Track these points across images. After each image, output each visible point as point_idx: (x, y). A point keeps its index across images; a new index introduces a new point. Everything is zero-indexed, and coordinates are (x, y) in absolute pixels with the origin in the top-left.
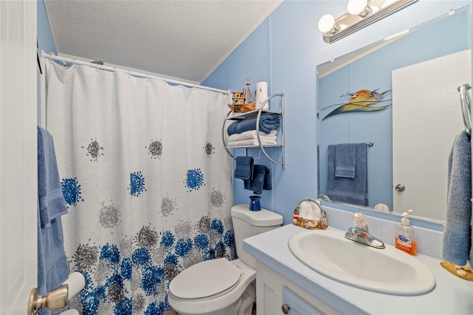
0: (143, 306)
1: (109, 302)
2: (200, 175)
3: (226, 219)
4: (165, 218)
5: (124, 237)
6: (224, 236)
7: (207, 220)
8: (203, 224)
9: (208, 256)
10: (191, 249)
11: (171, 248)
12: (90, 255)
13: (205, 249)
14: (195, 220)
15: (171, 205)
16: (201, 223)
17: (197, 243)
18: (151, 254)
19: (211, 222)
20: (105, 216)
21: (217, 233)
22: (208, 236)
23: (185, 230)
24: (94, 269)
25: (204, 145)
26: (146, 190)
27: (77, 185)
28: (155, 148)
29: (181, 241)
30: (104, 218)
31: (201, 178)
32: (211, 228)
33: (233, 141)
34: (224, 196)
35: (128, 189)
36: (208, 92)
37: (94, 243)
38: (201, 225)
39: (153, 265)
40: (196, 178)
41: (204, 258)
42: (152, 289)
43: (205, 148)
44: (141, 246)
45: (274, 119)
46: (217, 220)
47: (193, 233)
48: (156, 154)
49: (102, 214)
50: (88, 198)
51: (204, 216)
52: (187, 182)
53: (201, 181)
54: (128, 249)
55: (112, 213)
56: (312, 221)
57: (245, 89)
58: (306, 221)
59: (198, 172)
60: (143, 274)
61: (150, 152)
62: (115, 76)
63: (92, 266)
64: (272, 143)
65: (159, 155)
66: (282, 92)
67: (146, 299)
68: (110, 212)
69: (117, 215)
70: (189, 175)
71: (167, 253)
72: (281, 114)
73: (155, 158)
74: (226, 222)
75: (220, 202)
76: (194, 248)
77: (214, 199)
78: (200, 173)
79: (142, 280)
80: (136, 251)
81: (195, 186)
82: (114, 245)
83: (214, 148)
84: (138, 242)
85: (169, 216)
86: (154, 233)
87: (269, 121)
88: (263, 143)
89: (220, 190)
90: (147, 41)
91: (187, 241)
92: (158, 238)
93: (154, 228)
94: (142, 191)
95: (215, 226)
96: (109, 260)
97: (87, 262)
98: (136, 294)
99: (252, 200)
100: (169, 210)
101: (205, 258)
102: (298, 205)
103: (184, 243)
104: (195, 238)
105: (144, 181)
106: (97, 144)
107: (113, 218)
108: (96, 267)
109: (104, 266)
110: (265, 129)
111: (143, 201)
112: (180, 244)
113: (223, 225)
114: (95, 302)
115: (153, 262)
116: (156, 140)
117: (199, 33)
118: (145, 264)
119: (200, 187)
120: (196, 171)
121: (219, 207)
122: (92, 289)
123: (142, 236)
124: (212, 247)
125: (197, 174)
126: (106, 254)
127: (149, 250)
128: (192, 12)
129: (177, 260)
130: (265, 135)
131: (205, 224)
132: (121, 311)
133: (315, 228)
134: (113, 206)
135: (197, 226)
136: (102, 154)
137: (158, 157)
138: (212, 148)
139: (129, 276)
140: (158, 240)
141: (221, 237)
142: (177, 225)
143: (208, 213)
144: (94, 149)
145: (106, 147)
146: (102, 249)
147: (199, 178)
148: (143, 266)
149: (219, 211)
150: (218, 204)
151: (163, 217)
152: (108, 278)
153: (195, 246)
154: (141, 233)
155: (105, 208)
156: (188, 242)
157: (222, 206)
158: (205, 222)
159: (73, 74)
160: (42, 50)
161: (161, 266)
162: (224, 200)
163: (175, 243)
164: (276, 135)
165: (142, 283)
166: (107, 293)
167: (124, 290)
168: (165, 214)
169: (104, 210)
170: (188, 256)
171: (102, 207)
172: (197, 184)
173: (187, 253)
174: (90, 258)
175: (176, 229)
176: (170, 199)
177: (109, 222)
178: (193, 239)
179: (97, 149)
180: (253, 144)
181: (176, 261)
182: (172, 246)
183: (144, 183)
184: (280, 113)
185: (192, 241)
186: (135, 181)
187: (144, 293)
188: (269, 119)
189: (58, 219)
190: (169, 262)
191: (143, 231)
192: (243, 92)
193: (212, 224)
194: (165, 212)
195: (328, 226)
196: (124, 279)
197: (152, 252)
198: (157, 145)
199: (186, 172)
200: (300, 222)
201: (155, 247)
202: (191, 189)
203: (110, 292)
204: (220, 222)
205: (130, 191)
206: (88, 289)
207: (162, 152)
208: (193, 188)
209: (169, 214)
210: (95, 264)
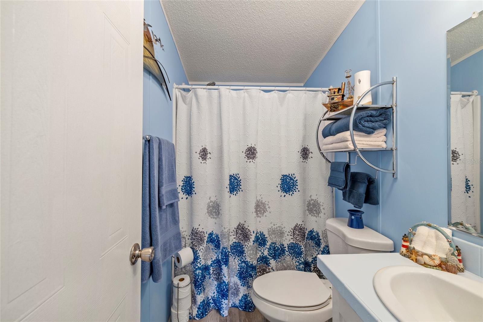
0: (238, 294)
1: (212, 280)
2: (294, 181)
3: (324, 232)
4: (259, 219)
5: (223, 228)
6: (321, 251)
7: (301, 228)
8: (297, 232)
9: (302, 268)
10: (283, 255)
11: (264, 249)
12: (200, 237)
13: (299, 259)
14: (288, 227)
15: (265, 207)
16: (295, 230)
17: (290, 251)
18: (245, 249)
19: (307, 232)
20: (211, 208)
21: (314, 245)
22: (303, 246)
23: (278, 234)
24: (202, 249)
25: (299, 149)
26: (242, 191)
27: (193, 182)
28: (250, 152)
29: (274, 245)
30: (211, 210)
31: (295, 184)
32: (307, 238)
33: (327, 144)
34: (322, 206)
35: (227, 188)
36: (305, 93)
37: (203, 229)
38: (295, 232)
39: (246, 260)
40: (290, 184)
41: (297, 268)
42: (246, 281)
43: (300, 152)
44: (238, 240)
45: (381, 115)
46: (314, 231)
47: (286, 239)
48: (251, 158)
49: (209, 207)
50: (199, 192)
51: (298, 224)
52: (281, 186)
53: (295, 187)
54: (226, 240)
55: (216, 207)
56: (430, 256)
57: (344, 83)
58: (420, 253)
59: (292, 178)
60: (239, 266)
61: (246, 157)
62: (219, 92)
63: (201, 247)
64: (379, 146)
65: (253, 159)
66: (393, 78)
67: (241, 288)
68: (215, 205)
69: (219, 210)
70: (283, 180)
71: (260, 252)
72: (392, 107)
73: (250, 162)
74: (324, 235)
75: (318, 212)
76: (287, 255)
77: (311, 208)
78: (295, 178)
79: (238, 270)
80: (233, 243)
81: (289, 191)
82: (217, 234)
83: (312, 153)
84: (235, 236)
85: (263, 218)
86: (248, 231)
87: (371, 118)
88: (359, 145)
89: (317, 198)
90: (247, 56)
91: (279, 245)
92: (251, 236)
93: (248, 226)
94: (239, 191)
95: (312, 237)
96: (213, 245)
97: (197, 242)
98: (233, 281)
99: (352, 215)
100: (263, 211)
101: (299, 268)
102: (410, 230)
103: (276, 246)
104: (288, 245)
105: (241, 183)
106: (206, 150)
107: (216, 211)
108: (203, 248)
109: (210, 249)
110: (364, 129)
111: (240, 200)
112: (272, 246)
113: (321, 238)
114: (202, 275)
115: (247, 257)
116: (251, 145)
117: (293, 33)
118: (241, 257)
119: (294, 192)
120: (291, 176)
121: (317, 217)
122: (200, 265)
123: (239, 231)
124: (308, 259)
125: (291, 179)
126: (211, 239)
127: (244, 245)
128: (282, 16)
129: (270, 262)
130: (366, 135)
131: (298, 233)
132: (221, 290)
133: (435, 266)
134: (217, 201)
135: (290, 232)
136: (210, 158)
137: (252, 161)
138: (309, 153)
139: (226, 263)
140: (251, 238)
141: (318, 251)
142: (270, 227)
143: (303, 221)
144: (204, 154)
145: (213, 152)
146: (208, 235)
147: (293, 183)
148: (239, 258)
149: (316, 221)
150: (316, 214)
151: (256, 218)
152: (213, 260)
153: (288, 253)
154: (237, 228)
155: (211, 202)
156: (281, 247)
157: (320, 217)
158: (299, 230)
159: (192, 98)
160: (174, 83)
161: (253, 263)
162: (322, 211)
163: (268, 244)
164: (384, 135)
165: (238, 273)
166: (211, 271)
167: (223, 274)
168: (259, 215)
169: (210, 204)
170: (281, 261)
171: (209, 201)
172: (291, 190)
173: (280, 258)
174: (199, 239)
175: (269, 232)
176: (264, 202)
177: (214, 214)
178: (286, 245)
179: (206, 153)
180: (348, 147)
181: (268, 263)
182: (265, 247)
183: (240, 184)
184: (390, 106)
185: (285, 247)
186: (234, 182)
187: (240, 283)
188: (371, 116)
189: (175, 205)
190: (262, 261)
191: (239, 227)
192: (342, 87)
193: (308, 234)
194: (258, 213)
195: (465, 270)
196: (223, 265)
197: (246, 248)
198: (251, 150)
199: (280, 176)
200: (411, 253)
201: (248, 244)
202: (285, 194)
203: (213, 272)
204: (318, 234)
205: (228, 190)
206: (197, 263)
207: (256, 157)
208: (287, 194)
209: (263, 216)
210: (203, 245)
